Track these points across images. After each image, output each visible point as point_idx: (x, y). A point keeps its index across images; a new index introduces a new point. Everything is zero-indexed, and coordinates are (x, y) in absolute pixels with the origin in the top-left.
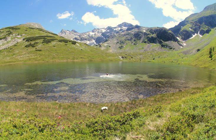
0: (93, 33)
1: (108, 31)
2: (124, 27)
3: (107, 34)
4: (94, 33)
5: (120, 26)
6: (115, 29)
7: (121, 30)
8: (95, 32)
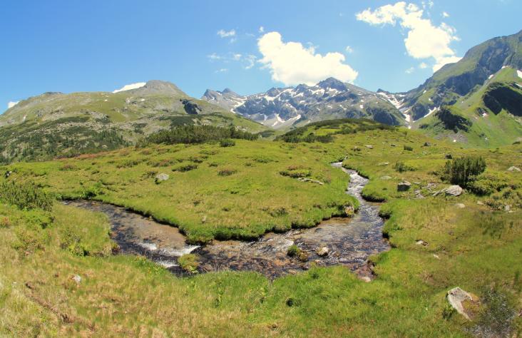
0: (272, 99)
1: (302, 94)
2: (331, 90)
3: (301, 102)
4: (274, 98)
5: (323, 84)
6: (313, 92)
7: (326, 95)
8: (275, 96)
